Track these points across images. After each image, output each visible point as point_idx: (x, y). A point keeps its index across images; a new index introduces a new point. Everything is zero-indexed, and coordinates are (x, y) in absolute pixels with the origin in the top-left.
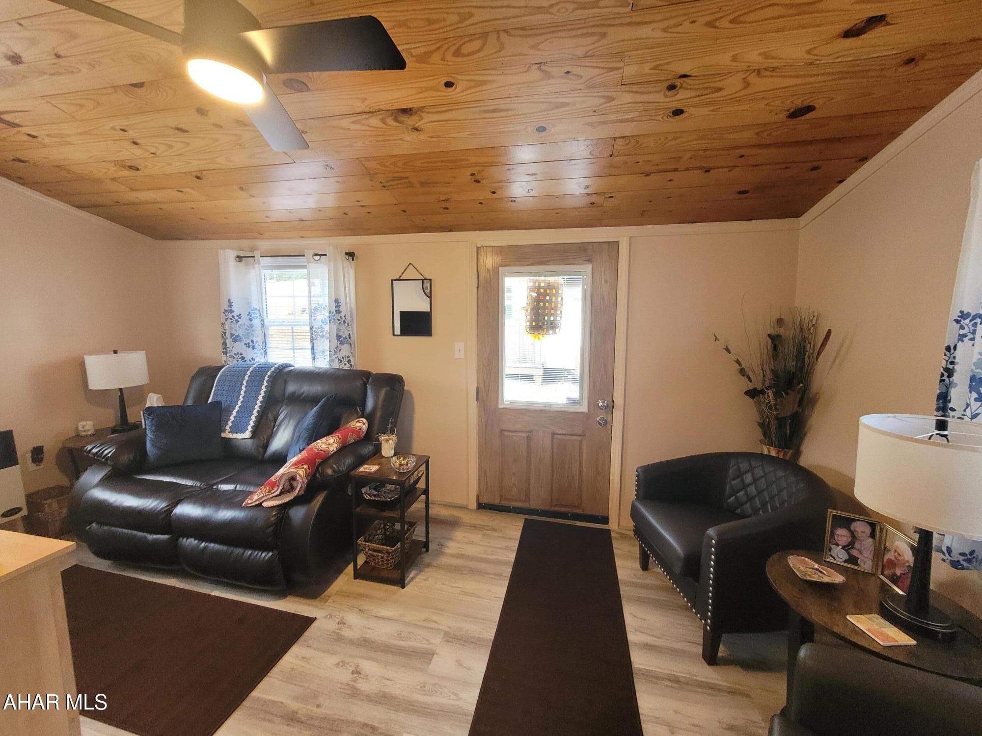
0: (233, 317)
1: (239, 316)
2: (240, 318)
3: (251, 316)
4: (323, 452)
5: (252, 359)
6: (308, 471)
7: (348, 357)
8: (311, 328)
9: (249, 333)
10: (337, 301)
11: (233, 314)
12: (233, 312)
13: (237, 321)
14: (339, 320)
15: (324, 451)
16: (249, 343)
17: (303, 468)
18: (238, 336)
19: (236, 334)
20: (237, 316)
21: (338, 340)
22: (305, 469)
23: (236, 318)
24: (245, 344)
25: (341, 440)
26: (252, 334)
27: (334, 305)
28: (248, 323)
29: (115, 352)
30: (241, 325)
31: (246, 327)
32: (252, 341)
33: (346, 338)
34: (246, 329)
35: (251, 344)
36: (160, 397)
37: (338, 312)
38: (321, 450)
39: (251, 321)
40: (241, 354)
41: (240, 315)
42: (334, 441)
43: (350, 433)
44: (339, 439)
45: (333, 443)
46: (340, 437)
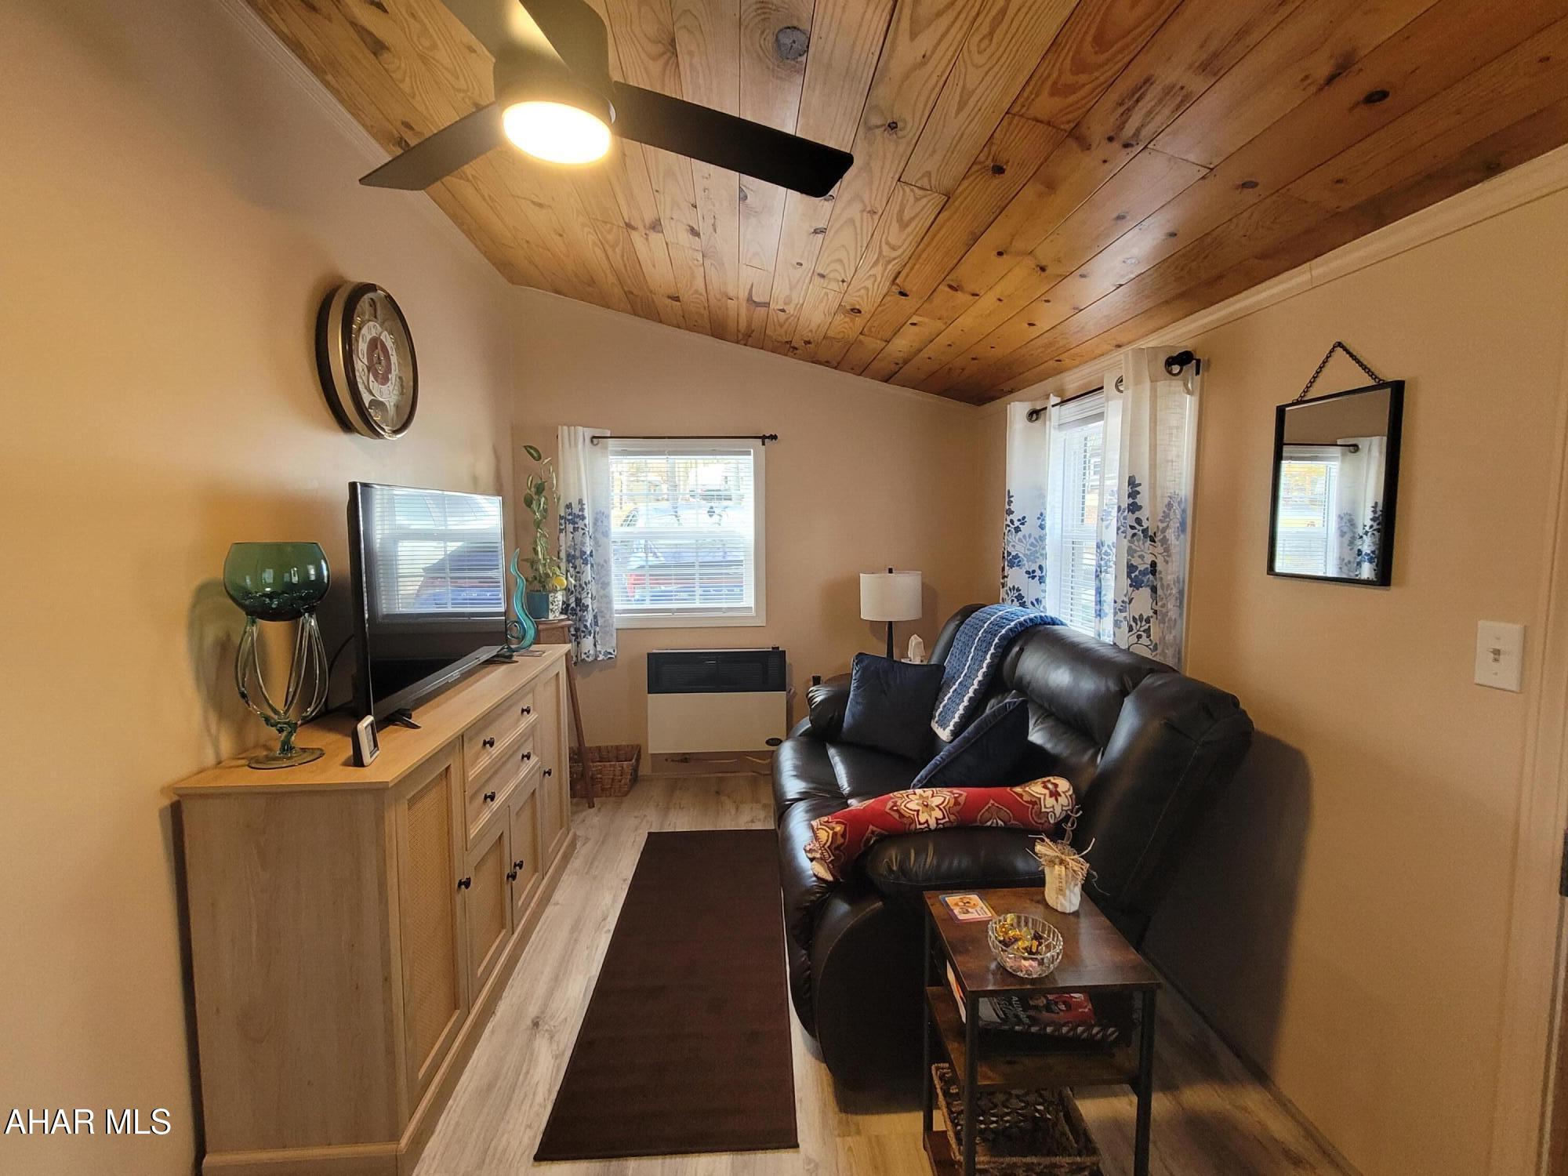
0: (1012, 522)
1: (1023, 521)
2: (1023, 524)
3: (1043, 520)
4: (896, 816)
5: (1037, 600)
6: (840, 840)
7: (1148, 621)
8: (1098, 547)
9: (1036, 552)
10: (1132, 482)
11: (1011, 517)
12: (1012, 512)
13: (1017, 530)
14: (1132, 527)
15: (902, 815)
16: (1034, 571)
17: (832, 829)
18: (1016, 557)
19: (1014, 554)
20: (1019, 520)
21: (1129, 576)
22: (835, 834)
23: (1017, 524)
24: (1028, 572)
25: (958, 808)
26: (1041, 555)
27: (1126, 489)
28: (1037, 533)
29: (890, 571)
30: (1024, 536)
31: (1032, 540)
32: (1041, 568)
33: (1144, 573)
34: (1032, 545)
35: (1038, 573)
36: (920, 643)
37: (1134, 508)
38: (897, 811)
39: (1042, 529)
40: (1018, 590)
41: (1024, 518)
42: (943, 802)
43: (992, 802)
44: (955, 805)
45: (937, 806)
46: (962, 800)
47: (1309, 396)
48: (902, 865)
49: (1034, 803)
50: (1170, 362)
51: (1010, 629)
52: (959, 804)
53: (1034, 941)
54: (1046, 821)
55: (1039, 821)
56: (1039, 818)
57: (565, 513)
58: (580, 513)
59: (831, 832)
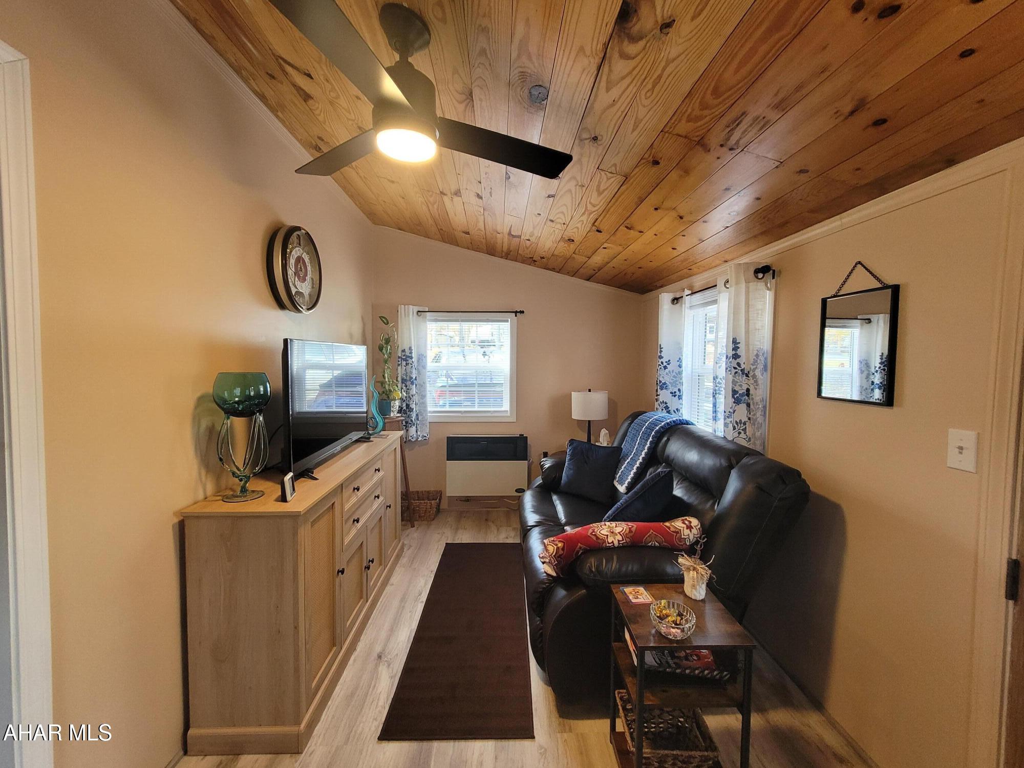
0: (662, 363)
1: (669, 362)
2: (668, 364)
3: (681, 362)
4: (594, 538)
5: (677, 409)
6: (561, 552)
7: (745, 424)
8: (714, 379)
9: (677, 381)
10: (735, 342)
11: (662, 360)
12: (662, 358)
13: (665, 368)
14: (735, 368)
15: (597, 538)
16: (675, 392)
17: (557, 545)
18: (665, 384)
19: (663, 382)
20: (666, 362)
21: (733, 397)
22: (558, 548)
23: (665, 364)
24: (671, 393)
25: (631, 534)
26: (680, 383)
27: (731, 346)
28: (677, 370)
29: (590, 390)
30: (669, 372)
31: (674, 374)
32: (679, 390)
33: (742, 395)
34: (674, 377)
35: (678, 393)
37: (736, 356)
38: (595, 535)
39: (680, 367)
40: (666, 403)
41: (669, 361)
42: (622, 531)
43: (652, 531)
44: (629, 532)
45: (619, 533)
46: (634, 529)
47: (841, 293)
48: (597, 568)
49: (677, 533)
50: (757, 271)
51: (662, 427)
52: (632, 532)
53: (678, 617)
54: (684, 544)
55: (680, 544)
56: (681, 542)
57: (402, 354)
58: (410, 355)
59: (556, 547)
